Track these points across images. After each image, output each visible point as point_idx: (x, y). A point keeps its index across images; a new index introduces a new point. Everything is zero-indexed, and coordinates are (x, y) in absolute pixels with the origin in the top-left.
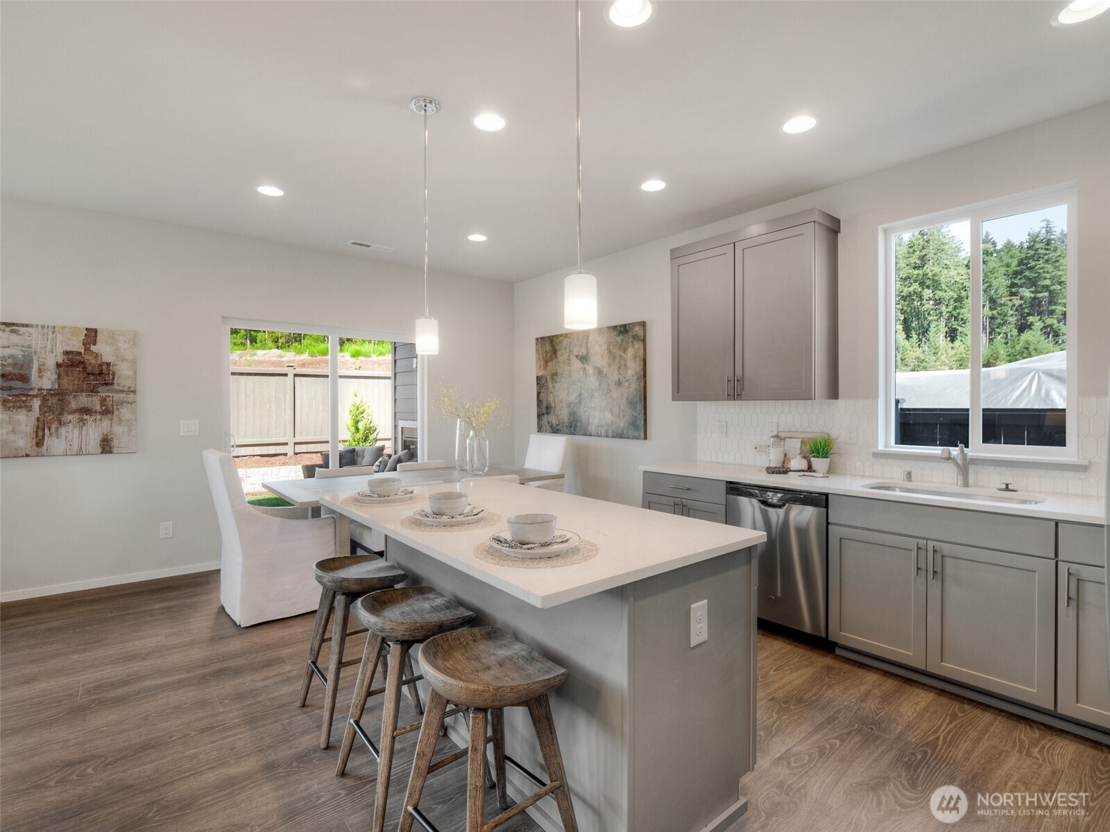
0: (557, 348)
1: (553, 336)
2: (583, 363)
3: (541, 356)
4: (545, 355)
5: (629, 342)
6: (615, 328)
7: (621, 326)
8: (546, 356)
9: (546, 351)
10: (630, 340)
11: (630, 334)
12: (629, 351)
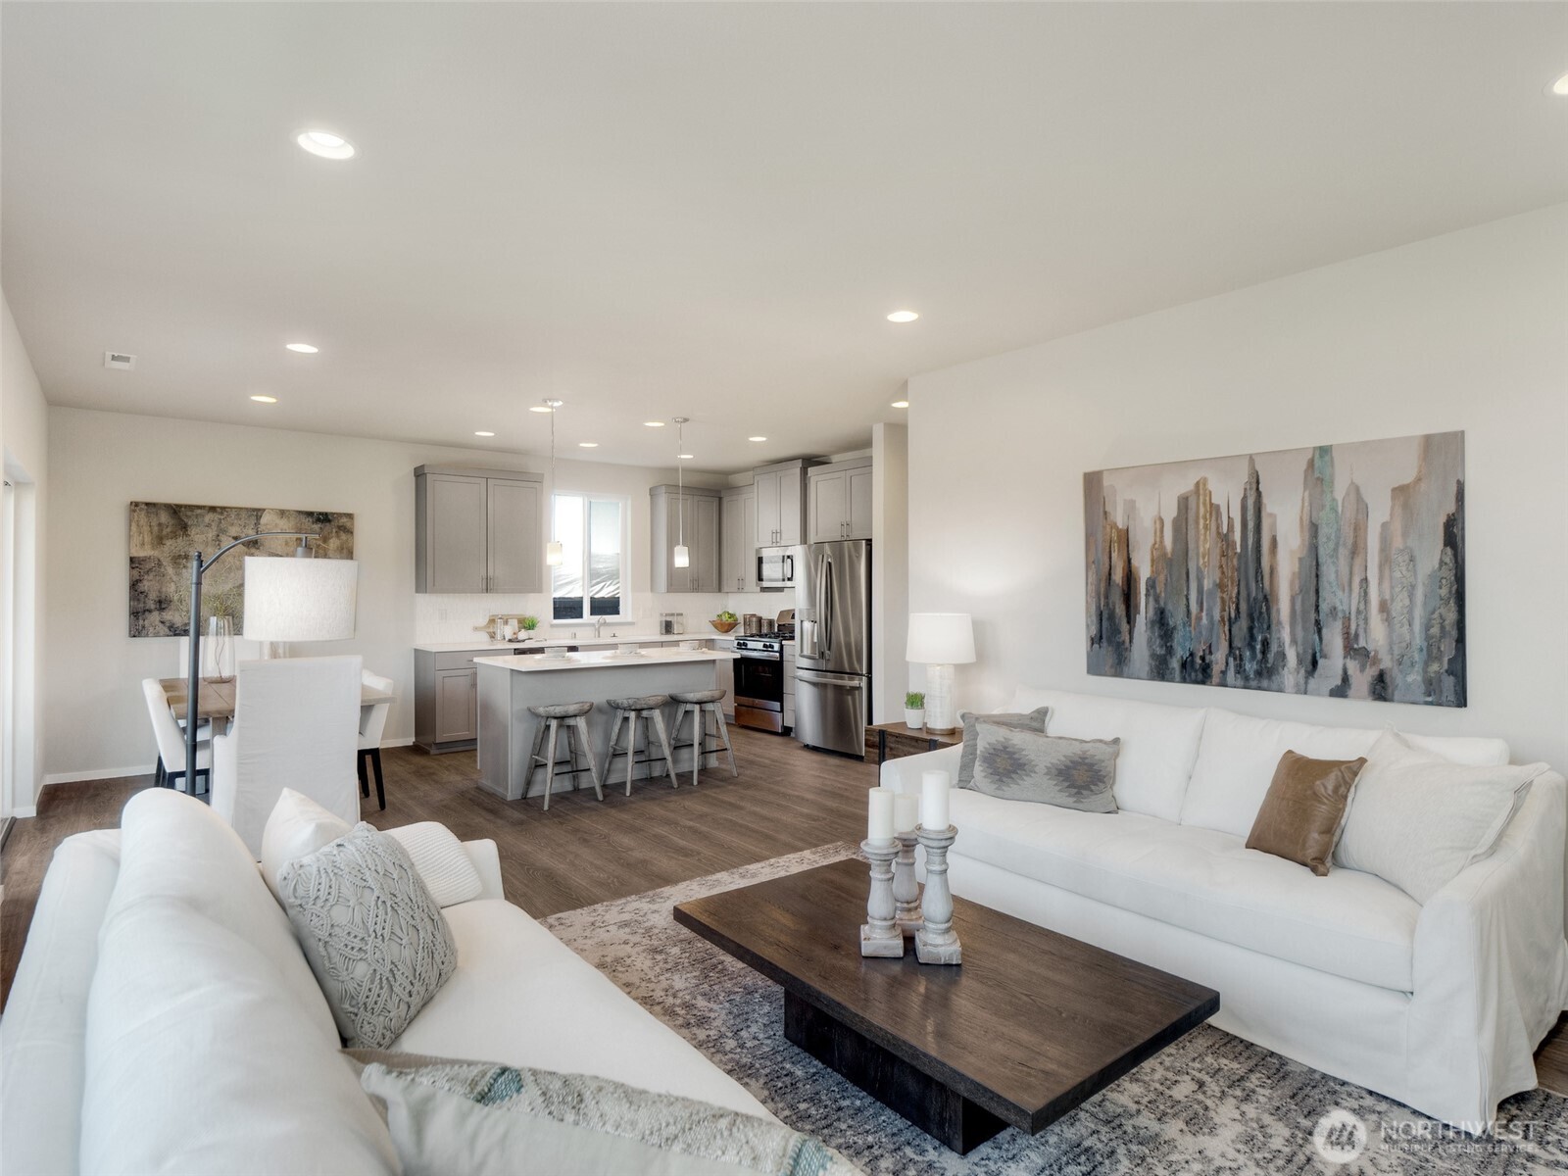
0: (189, 523)
1: (180, 506)
2: (248, 547)
3: (146, 529)
4: (156, 529)
5: (332, 532)
6: (310, 514)
7: (321, 514)
8: (161, 530)
9: (160, 525)
10: (334, 530)
11: (335, 523)
12: (331, 540)
